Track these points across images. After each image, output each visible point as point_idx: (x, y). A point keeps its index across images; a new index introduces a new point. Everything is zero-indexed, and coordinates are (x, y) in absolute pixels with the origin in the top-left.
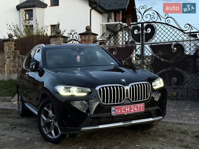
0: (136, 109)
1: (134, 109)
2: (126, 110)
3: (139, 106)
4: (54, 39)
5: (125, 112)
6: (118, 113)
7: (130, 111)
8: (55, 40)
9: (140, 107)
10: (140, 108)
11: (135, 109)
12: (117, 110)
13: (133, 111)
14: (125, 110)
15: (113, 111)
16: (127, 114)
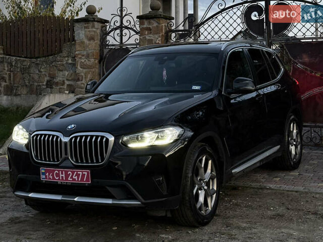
0: (76, 178)
1: (72, 177)
2: (60, 176)
3: (81, 173)
4: (83, 24)
5: (59, 179)
6: (50, 178)
7: (67, 179)
8: (86, 28)
9: (83, 175)
10: (81, 177)
11: (74, 177)
12: (47, 174)
13: (71, 179)
14: (58, 175)
15: (43, 174)
16: (61, 182)
